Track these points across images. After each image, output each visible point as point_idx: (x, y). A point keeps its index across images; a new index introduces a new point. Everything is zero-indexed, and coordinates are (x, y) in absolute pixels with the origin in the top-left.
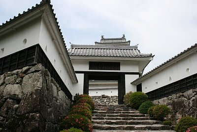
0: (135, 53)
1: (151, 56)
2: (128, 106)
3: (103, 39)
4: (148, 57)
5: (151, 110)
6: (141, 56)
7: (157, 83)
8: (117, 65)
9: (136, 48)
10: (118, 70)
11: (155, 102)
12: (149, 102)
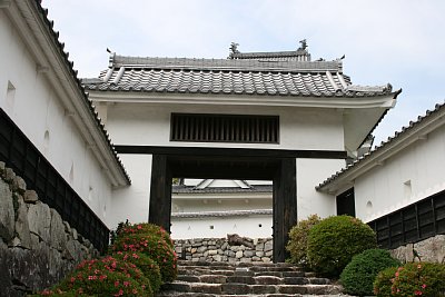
0: (334, 83)
1: (388, 93)
2: (305, 268)
3: (235, 55)
4: (376, 95)
5: (387, 282)
6: (354, 95)
7: (408, 184)
8: (267, 125)
9: (336, 69)
10: (271, 142)
11: (403, 252)
12: (377, 251)
